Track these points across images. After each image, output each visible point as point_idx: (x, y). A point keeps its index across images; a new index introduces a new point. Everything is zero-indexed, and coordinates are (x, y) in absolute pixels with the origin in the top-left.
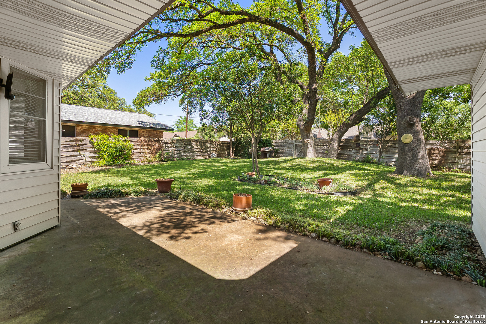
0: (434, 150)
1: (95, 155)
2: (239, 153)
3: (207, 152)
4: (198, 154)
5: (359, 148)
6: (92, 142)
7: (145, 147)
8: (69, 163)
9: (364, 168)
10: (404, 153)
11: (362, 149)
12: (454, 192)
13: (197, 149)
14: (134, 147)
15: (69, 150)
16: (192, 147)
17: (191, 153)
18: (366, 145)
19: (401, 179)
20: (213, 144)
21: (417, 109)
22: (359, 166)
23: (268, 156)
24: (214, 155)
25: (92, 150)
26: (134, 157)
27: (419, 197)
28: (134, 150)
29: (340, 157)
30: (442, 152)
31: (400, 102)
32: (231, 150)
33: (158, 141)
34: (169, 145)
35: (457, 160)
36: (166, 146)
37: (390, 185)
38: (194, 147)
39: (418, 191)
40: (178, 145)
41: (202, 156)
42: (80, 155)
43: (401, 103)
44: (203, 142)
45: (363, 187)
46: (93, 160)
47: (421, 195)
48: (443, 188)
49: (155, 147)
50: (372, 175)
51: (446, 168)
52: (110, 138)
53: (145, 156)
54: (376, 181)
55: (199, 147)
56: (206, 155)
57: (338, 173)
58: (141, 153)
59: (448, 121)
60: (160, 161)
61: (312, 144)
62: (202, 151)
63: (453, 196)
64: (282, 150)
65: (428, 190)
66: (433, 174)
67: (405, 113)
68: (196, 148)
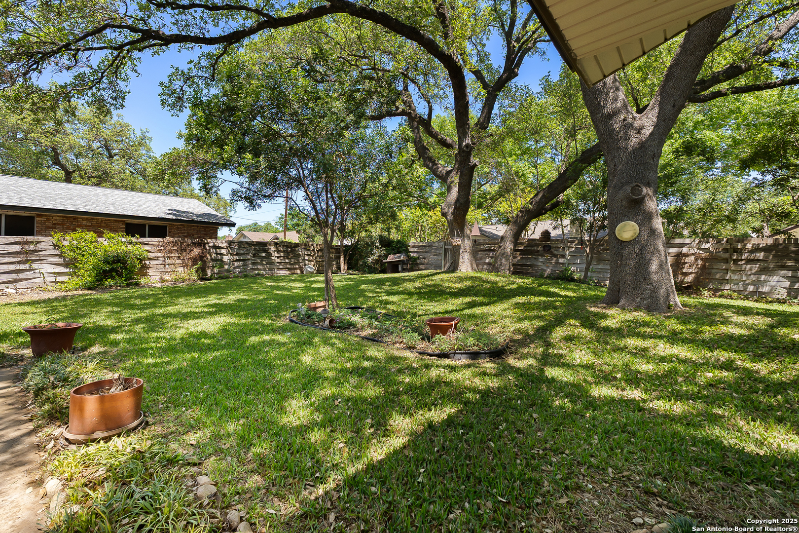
0: (687, 255)
1: (67, 270)
2: (357, 264)
3: (298, 263)
4: (281, 267)
5: (552, 253)
6: (58, 246)
7: (173, 255)
8: (6, 285)
9: (549, 292)
10: (621, 262)
11: (556, 256)
12: (733, 355)
13: (278, 257)
14: (151, 255)
15: (7, 260)
16: (269, 255)
17: (267, 264)
18: (563, 248)
19: (613, 317)
20: (309, 250)
21: (648, 169)
22: (544, 288)
23: (400, 269)
24: (310, 267)
25: (61, 260)
26: (150, 272)
27: (646, 367)
28: (150, 259)
29: (518, 270)
30: (702, 259)
31: (614, 157)
32: (342, 259)
33: (201, 244)
34: (223, 251)
35: (729, 274)
36: (217, 253)
37: (584, 332)
38: (273, 255)
39: (645, 350)
40: (241, 251)
41: (289, 269)
42: (30, 270)
43: (616, 160)
44: (291, 247)
45: (527, 335)
46: (60, 279)
47: (649, 360)
48: (703, 341)
49: (192, 255)
50: (555, 308)
51: (709, 290)
52: (100, 239)
53: (174, 271)
54: (559, 321)
55: (282, 254)
56: (296, 269)
57: (494, 302)
58: (165, 265)
59: (713, 200)
60: (198, 279)
61: (468, 248)
62: (287, 261)
63: (728, 366)
64: (424, 258)
65: (668, 345)
66: (682, 305)
67: (623, 178)
68: (275, 256)
